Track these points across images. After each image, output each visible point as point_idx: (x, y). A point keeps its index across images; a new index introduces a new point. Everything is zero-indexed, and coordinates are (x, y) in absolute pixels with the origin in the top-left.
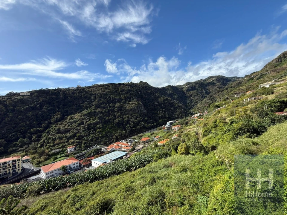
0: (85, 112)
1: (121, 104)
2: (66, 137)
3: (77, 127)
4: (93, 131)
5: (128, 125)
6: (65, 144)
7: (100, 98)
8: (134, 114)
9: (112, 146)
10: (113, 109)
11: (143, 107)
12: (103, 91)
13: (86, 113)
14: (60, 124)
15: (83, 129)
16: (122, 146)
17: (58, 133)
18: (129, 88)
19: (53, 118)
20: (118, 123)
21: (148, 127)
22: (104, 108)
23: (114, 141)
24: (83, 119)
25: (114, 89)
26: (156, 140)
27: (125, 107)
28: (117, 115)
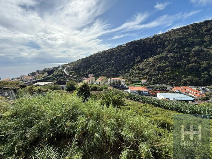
0: (157, 56)
1: (202, 48)
2: (142, 73)
3: (150, 67)
4: (161, 72)
5: (205, 73)
6: (141, 78)
7: (174, 42)
9: (178, 88)
10: (188, 54)
12: (180, 35)
13: (158, 57)
14: (139, 65)
15: (154, 69)
16: (190, 91)
17: (138, 70)
19: (136, 60)
20: (191, 68)
22: (176, 52)
23: (182, 85)
24: (155, 62)
25: (196, 30)
27: (207, 51)
28: (192, 60)
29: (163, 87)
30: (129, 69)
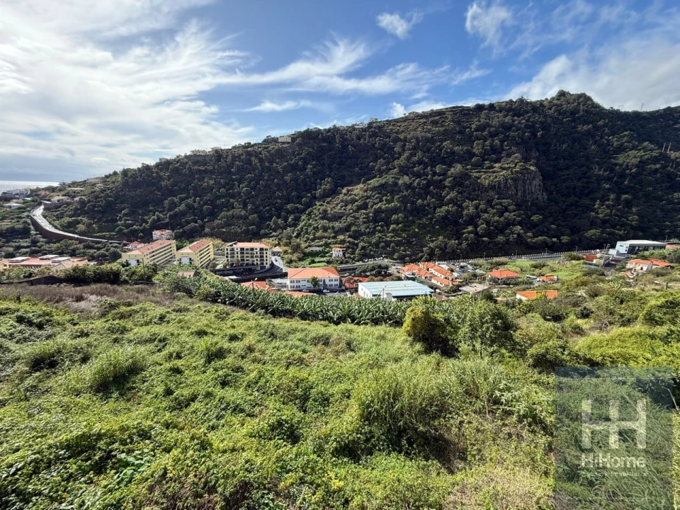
0: (374, 182)
1: (467, 169)
2: (333, 227)
3: (354, 212)
4: (382, 226)
5: (470, 228)
6: (329, 241)
7: (414, 148)
8: (498, 199)
9: (413, 267)
10: (441, 181)
11: (537, 182)
12: (426, 132)
13: (377, 184)
14: (328, 203)
15: (364, 218)
16: (436, 274)
17: (322, 218)
18: (508, 119)
19: (320, 188)
20: (445, 218)
22: (418, 175)
23: (423, 259)
24: (368, 197)
25: (459, 123)
27: (475, 177)
28: (448, 197)
29: (380, 267)
30: (297, 214)
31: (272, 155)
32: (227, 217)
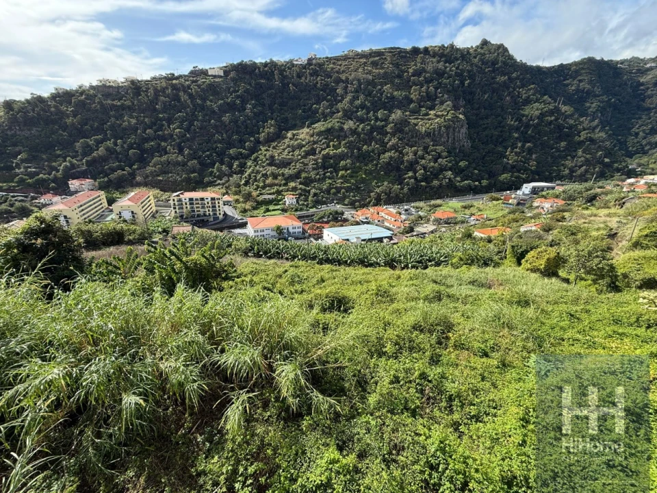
0: (320, 126)
1: (406, 116)
2: (283, 175)
3: (302, 157)
4: (331, 173)
5: (410, 174)
6: (281, 188)
7: (357, 91)
8: (433, 146)
9: (366, 212)
10: (383, 126)
11: (464, 130)
12: (367, 73)
13: (323, 129)
14: (274, 148)
15: (313, 164)
16: (387, 217)
17: (270, 165)
18: (441, 65)
19: (263, 132)
20: (388, 164)
21: (461, 187)
22: (361, 120)
23: (371, 203)
24: (315, 143)
25: (397, 65)
26: (473, 223)
27: (414, 124)
28: (390, 143)
29: (337, 213)
30: (241, 160)
31: (203, 90)
32: (161, 163)
